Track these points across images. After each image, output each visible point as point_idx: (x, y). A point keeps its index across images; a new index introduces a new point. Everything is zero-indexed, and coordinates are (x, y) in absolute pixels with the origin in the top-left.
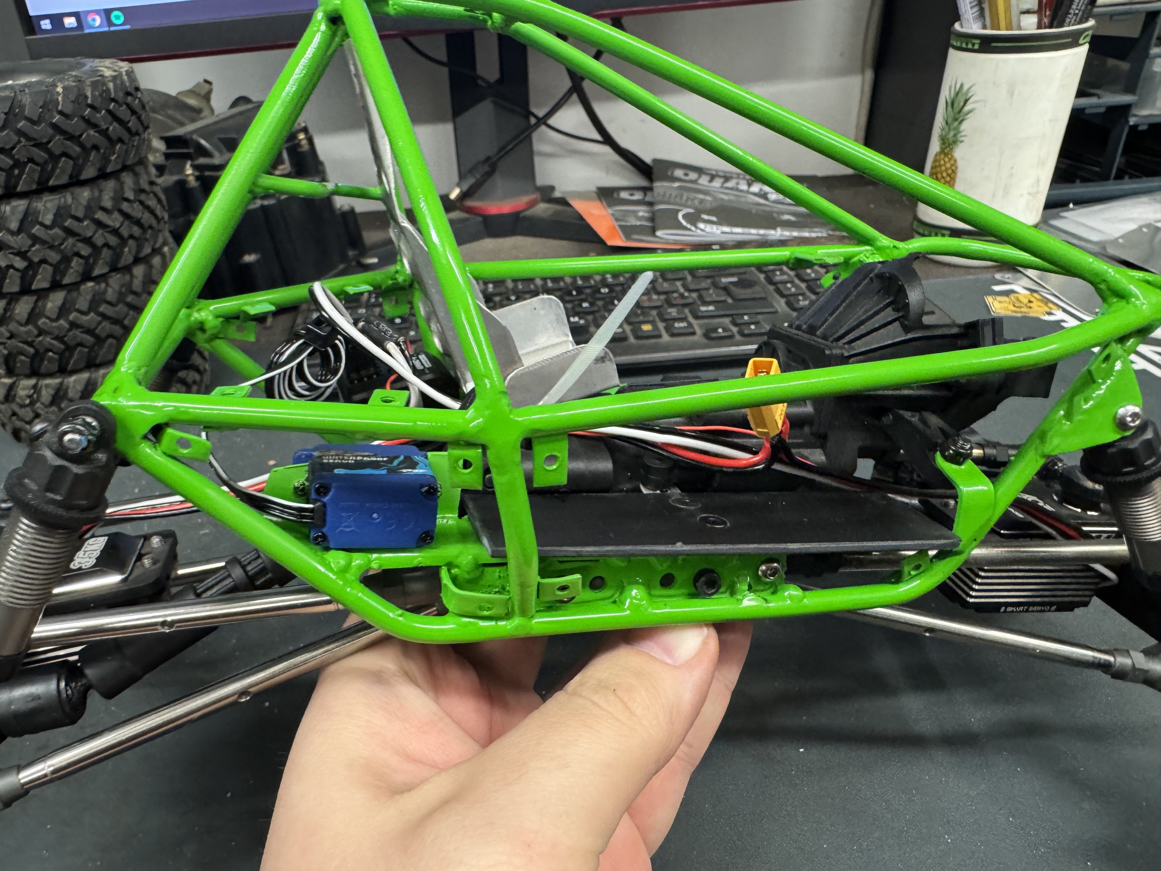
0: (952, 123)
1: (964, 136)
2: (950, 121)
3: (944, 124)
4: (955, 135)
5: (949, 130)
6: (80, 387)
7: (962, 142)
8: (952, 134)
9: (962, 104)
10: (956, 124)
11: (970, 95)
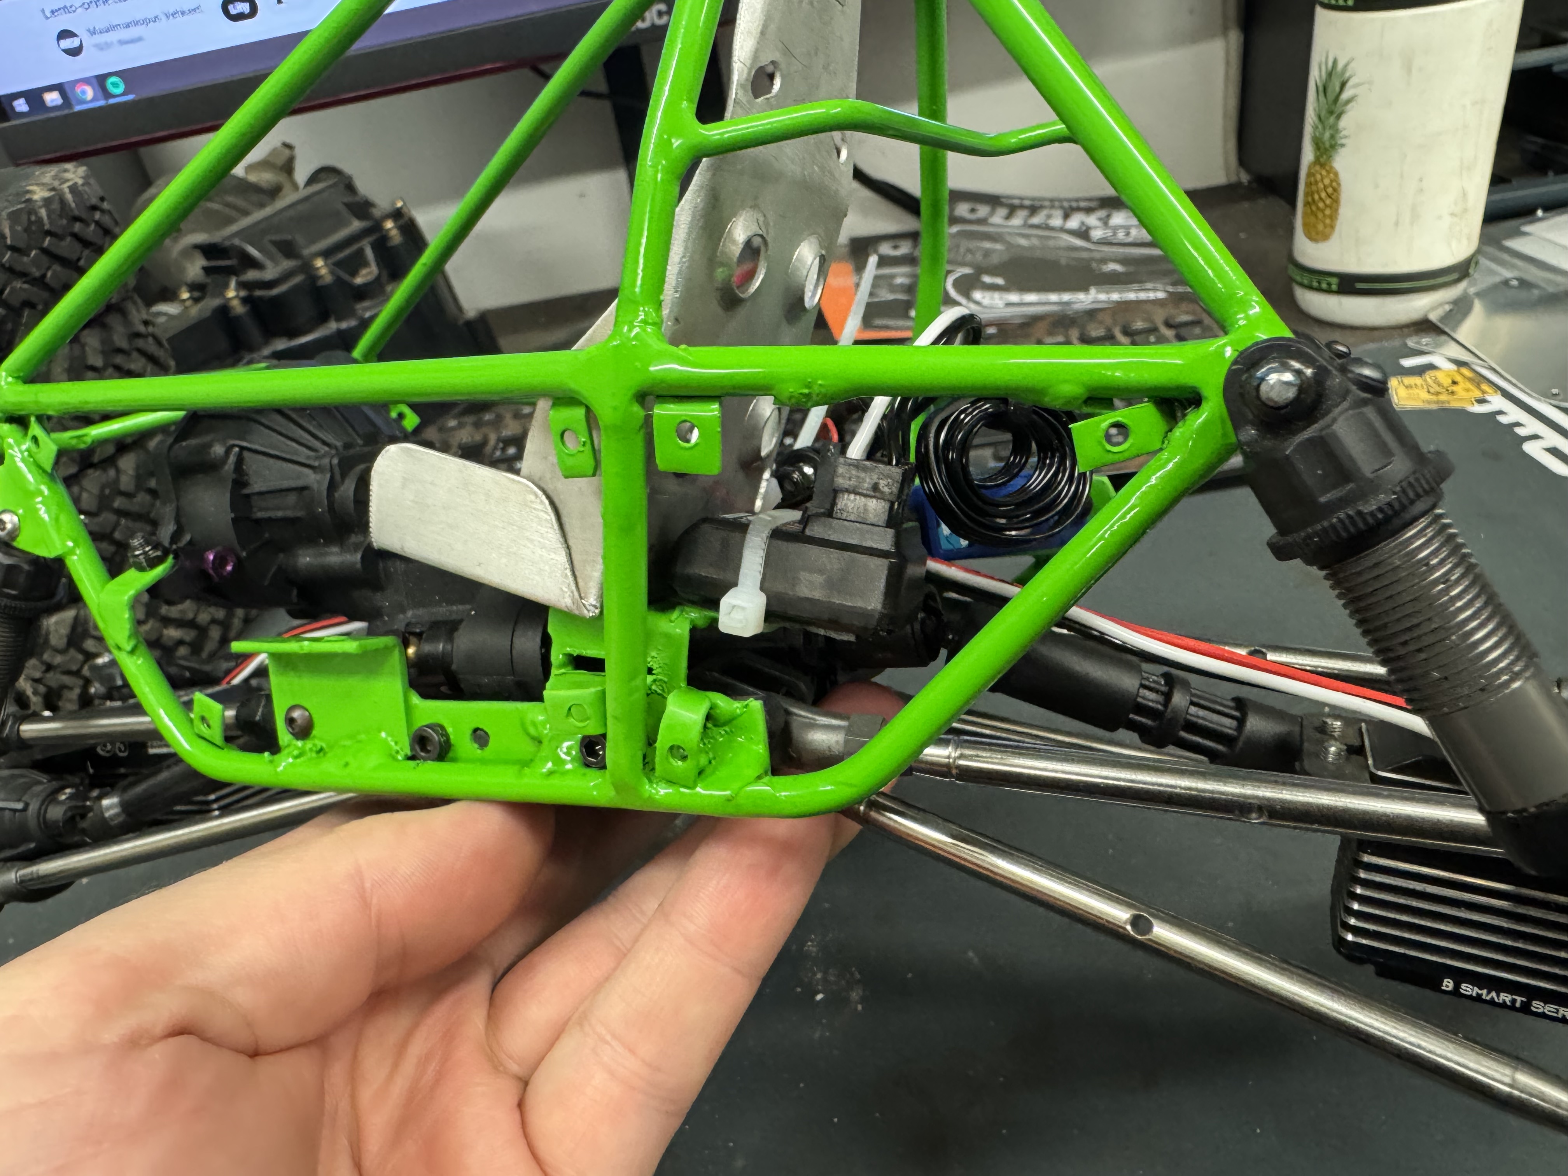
0: (1328, 118)
1: (1346, 137)
2: (1323, 114)
3: (1317, 121)
4: (1332, 137)
5: (1324, 128)
6: (64, 631)
7: (1343, 145)
8: (1327, 135)
9: (1337, 89)
10: (1332, 120)
11: (1347, 75)
